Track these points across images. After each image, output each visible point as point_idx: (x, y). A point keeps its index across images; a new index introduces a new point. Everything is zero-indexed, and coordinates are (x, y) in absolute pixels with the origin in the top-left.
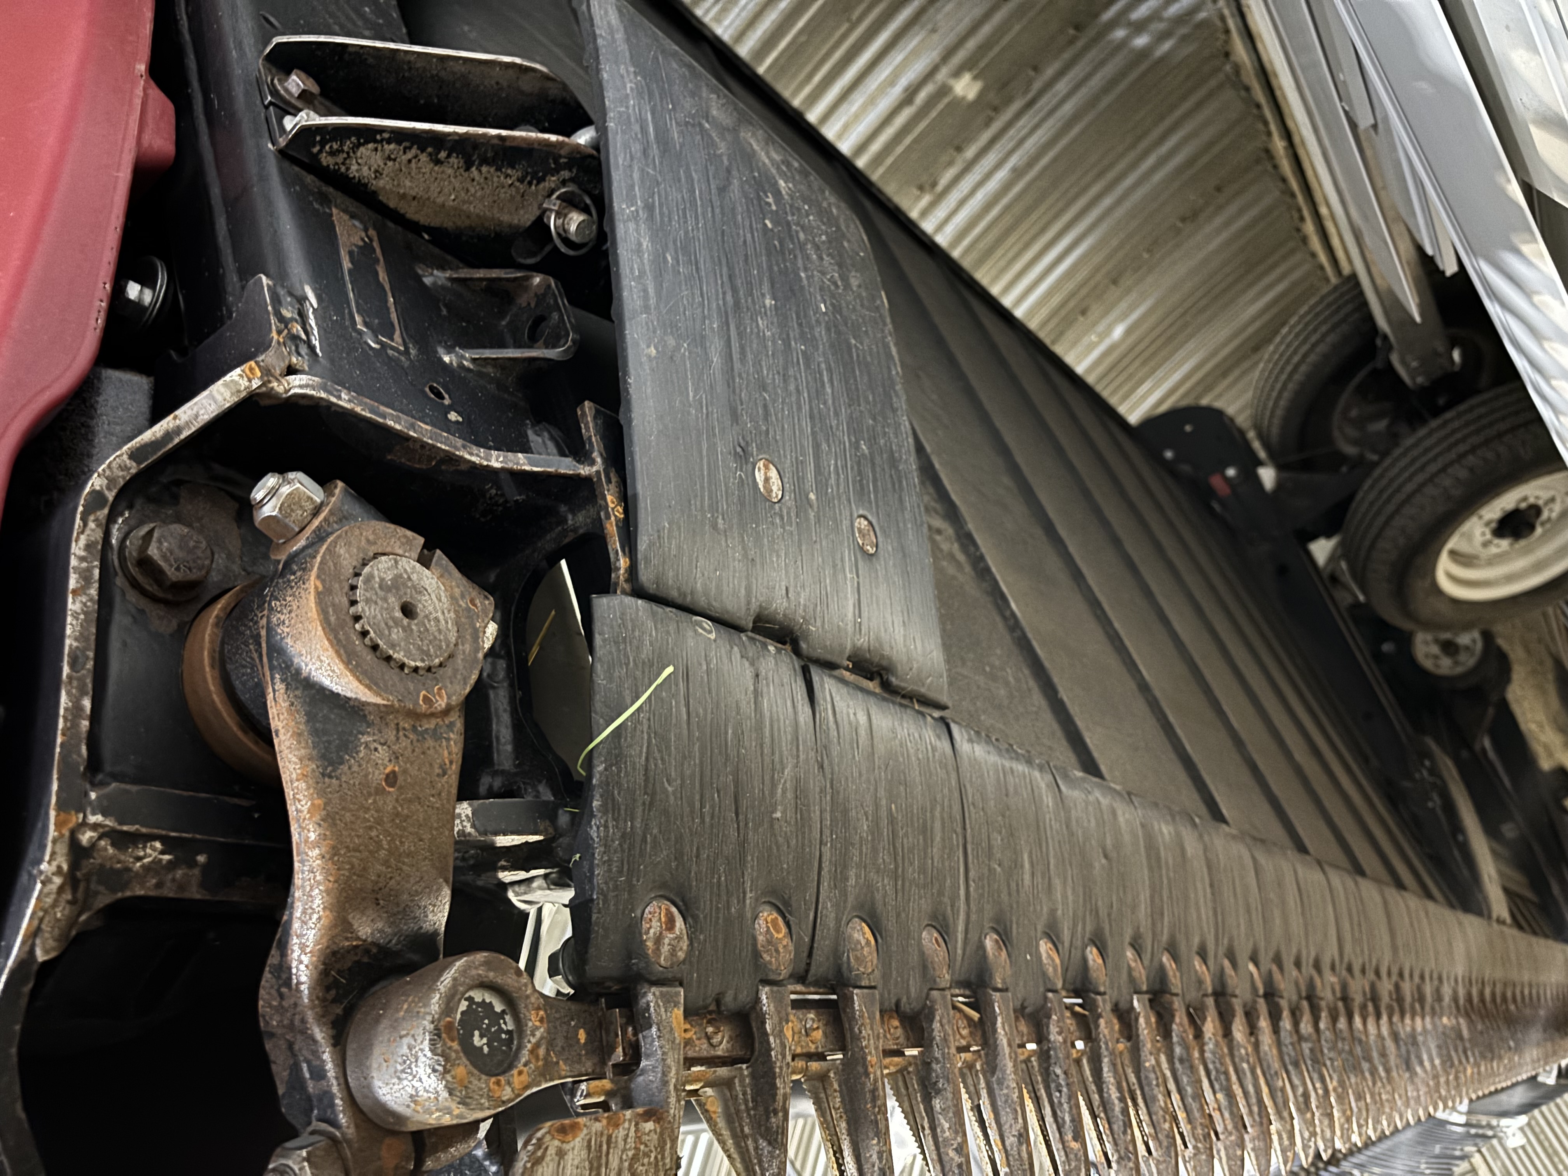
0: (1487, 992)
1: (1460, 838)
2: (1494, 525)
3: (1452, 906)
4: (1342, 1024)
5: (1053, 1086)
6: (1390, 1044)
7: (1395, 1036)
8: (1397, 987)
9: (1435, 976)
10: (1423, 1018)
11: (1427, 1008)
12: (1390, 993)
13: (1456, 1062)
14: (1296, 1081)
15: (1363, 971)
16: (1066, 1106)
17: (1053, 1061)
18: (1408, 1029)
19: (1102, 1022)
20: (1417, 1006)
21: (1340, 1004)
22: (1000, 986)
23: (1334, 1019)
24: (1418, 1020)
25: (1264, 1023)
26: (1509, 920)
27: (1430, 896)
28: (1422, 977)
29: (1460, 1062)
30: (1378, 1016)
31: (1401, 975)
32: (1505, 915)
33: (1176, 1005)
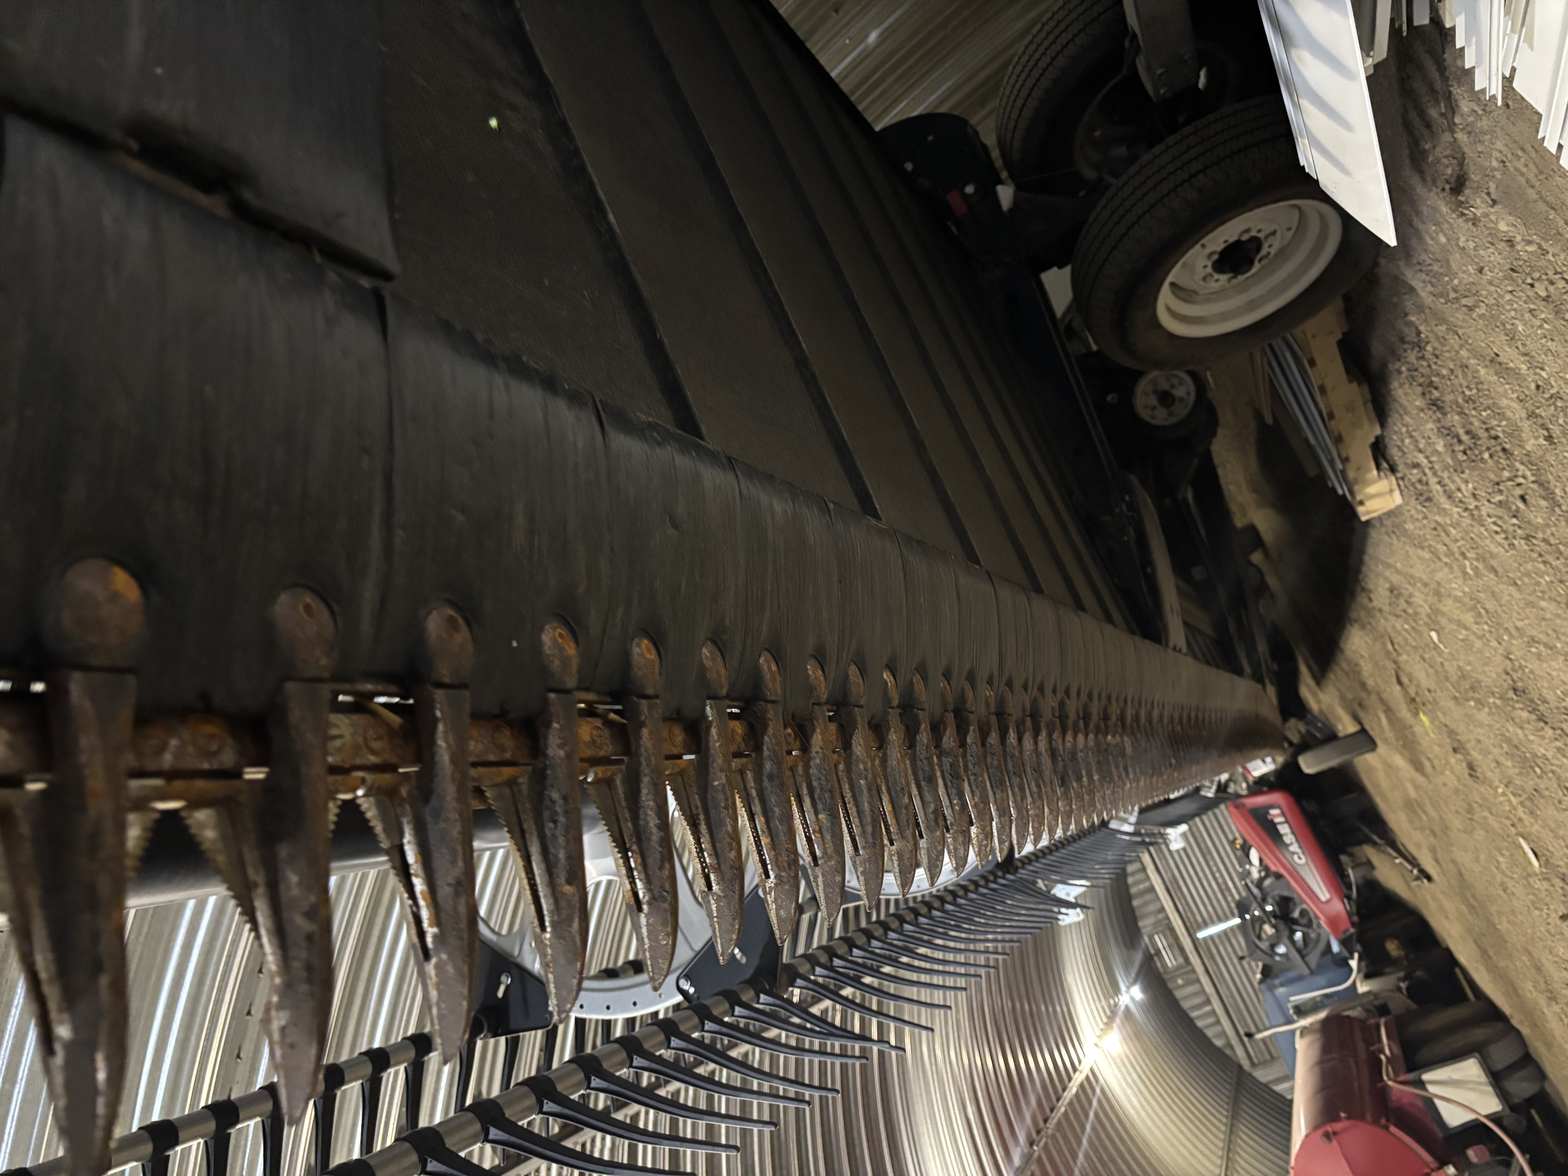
0: (1156, 713)
1: (1149, 570)
2: (1216, 257)
3: (1132, 632)
4: (993, 738)
5: (546, 814)
6: (1046, 761)
7: (1053, 753)
8: (1062, 704)
9: (1104, 696)
10: (1086, 736)
11: (1092, 726)
12: (1053, 709)
13: (1116, 778)
14: (928, 798)
15: (1025, 687)
16: (561, 840)
17: (548, 782)
18: (1069, 745)
19: (645, 732)
20: (1081, 724)
21: (994, 718)
22: (446, 680)
23: (984, 734)
24: (1081, 737)
25: (894, 737)
26: (1184, 650)
27: (1110, 620)
28: (1090, 696)
29: (1120, 778)
30: (1036, 733)
31: (1067, 692)
32: (1182, 643)
33: (770, 715)
